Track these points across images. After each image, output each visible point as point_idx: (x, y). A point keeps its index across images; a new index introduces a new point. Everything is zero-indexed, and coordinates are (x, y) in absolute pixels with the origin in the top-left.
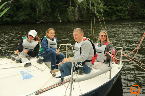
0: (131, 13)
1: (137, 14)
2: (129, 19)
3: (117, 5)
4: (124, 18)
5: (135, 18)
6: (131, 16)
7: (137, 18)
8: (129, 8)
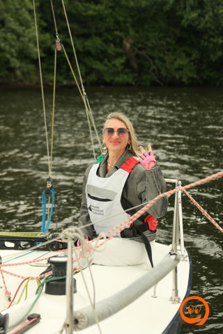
0: (135, 65)
1: (154, 71)
2: (128, 85)
3: (86, 31)
4: (112, 81)
5: (148, 84)
6: (136, 75)
7: (154, 85)
8: (128, 45)
